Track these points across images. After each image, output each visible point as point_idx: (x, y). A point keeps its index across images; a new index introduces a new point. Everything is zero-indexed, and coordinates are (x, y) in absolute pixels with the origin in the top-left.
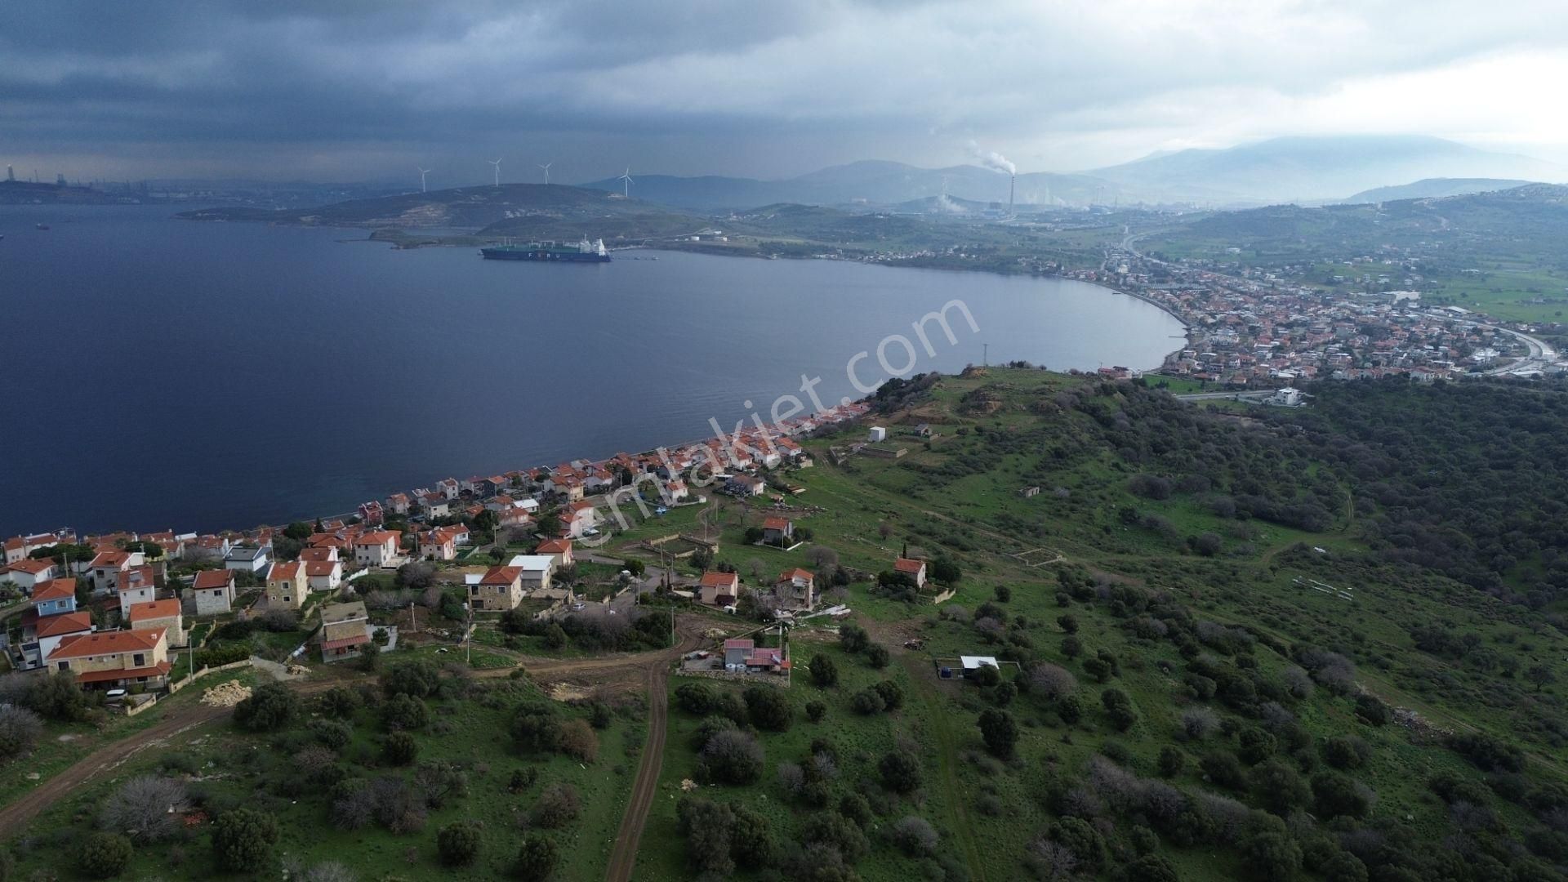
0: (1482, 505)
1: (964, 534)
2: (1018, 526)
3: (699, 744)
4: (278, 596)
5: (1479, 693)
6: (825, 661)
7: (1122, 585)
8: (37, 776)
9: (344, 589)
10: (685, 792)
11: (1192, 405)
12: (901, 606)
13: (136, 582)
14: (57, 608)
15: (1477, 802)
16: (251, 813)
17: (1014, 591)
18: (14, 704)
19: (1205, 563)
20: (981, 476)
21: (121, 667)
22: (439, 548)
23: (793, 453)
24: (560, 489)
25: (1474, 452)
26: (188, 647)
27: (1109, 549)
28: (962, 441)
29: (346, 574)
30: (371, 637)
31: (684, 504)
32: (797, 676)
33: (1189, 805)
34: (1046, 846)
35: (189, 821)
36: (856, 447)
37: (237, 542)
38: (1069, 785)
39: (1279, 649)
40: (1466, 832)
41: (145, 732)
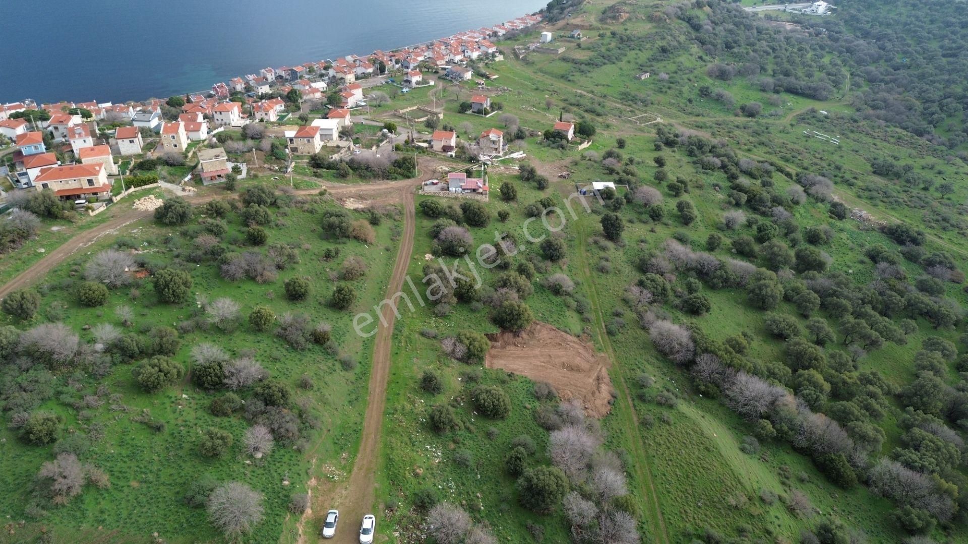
0: (931, 81)
1: (599, 105)
2: (634, 99)
3: (435, 234)
4: (170, 144)
5: (906, 199)
6: (510, 186)
7: (696, 136)
8: (43, 250)
9: (210, 140)
10: (427, 261)
11: (755, 14)
12: (557, 152)
13: (80, 134)
14: (33, 151)
15: (892, 263)
16: (174, 271)
17: (628, 142)
18: (20, 208)
19: (750, 122)
20: (613, 66)
21: (80, 187)
22: (266, 114)
23: (491, 51)
24: (339, 75)
25: (934, 46)
26: (119, 175)
27: (690, 114)
28: (601, 41)
29: (210, 131)
30: (231, 170)
31: (420, 86)
32: (493, 195)
33: (722, 267)
34: (636, 290)
35: (138, 275)
36: (532, 47)
37: (138, 109)
38: (652, 256)
39: (788, 175)
40: (882, 279)
41: (102, 225)
